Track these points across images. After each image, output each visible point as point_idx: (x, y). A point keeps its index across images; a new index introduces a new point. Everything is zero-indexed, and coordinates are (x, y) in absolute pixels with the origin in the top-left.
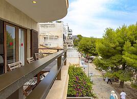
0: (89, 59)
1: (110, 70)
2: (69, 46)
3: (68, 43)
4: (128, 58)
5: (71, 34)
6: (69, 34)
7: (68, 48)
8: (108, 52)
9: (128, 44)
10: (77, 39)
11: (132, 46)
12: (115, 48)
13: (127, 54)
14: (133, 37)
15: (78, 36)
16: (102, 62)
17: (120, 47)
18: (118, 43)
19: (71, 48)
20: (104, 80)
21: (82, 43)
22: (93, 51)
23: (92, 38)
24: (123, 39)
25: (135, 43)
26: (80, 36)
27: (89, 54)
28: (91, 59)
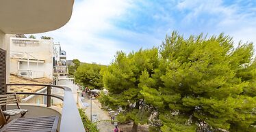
0: (89, 93)
1: (121, 109)
2: (61, 75)
3: (60, 72)
4: (148, 94)
5: (65, 58)
6: (61, 58)
7: (60, 78)
8: (120, 84)
9: (145, 73)
10: (73, 65)
11: (150, 76)
12: (128, 80)
13: (145, 88)
14: (151, 66)
15: (74, 61)
16: (111, 99)
17: (134, 79)
18: (132, 73)
19: (64, 78)
20: (113, 123)
21: (80, 72)
22: (95, 83)
23: (94, 64)
24: (139, 67)
25: (153, 73)
26: (78, 61)
27: (90, 87)
28: (93, 93)
